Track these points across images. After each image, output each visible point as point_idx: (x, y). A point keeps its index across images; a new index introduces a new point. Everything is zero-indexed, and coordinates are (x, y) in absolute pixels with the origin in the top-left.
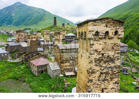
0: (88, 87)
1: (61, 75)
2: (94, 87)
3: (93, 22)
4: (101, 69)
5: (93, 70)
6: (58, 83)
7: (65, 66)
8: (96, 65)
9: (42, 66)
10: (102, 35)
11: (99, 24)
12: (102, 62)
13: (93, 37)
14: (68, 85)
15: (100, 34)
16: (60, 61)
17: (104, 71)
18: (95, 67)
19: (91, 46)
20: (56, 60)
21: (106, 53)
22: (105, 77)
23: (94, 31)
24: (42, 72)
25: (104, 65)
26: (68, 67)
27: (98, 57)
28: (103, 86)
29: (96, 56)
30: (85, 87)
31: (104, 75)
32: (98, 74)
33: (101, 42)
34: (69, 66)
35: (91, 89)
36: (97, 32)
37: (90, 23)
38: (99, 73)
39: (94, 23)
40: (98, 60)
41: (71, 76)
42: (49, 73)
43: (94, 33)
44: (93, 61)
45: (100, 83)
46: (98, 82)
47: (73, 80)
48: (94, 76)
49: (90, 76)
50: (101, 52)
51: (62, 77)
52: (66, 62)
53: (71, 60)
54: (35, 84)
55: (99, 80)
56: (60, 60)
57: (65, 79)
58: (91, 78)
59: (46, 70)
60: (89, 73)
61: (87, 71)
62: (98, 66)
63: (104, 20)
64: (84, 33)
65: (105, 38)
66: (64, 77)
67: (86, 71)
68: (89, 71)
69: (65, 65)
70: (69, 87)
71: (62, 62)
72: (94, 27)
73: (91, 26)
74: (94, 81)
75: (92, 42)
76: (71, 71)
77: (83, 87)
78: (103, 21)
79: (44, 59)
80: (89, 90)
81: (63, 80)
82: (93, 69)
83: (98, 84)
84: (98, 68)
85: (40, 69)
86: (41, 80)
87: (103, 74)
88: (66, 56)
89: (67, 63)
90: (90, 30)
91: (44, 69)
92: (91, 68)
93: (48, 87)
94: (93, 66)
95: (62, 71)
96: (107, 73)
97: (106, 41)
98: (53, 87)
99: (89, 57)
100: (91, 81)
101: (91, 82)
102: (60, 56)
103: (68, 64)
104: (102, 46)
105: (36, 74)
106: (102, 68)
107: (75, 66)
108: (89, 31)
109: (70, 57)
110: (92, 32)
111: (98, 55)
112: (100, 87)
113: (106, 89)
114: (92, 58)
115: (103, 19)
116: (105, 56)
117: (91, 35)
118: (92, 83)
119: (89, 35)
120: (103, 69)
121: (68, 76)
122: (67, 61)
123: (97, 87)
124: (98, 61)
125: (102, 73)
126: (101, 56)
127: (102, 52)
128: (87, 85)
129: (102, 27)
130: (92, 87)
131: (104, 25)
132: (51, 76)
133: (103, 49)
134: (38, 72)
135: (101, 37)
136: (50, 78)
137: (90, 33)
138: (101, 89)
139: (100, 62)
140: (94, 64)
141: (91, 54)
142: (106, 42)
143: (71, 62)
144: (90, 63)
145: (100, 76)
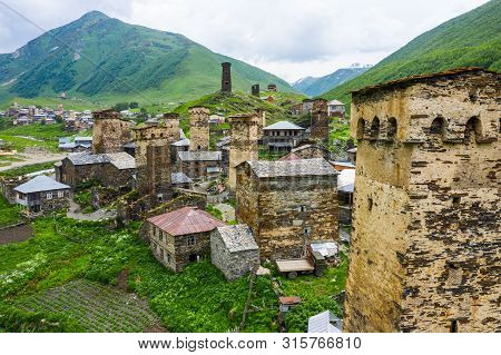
0: (404, 312)
1: (263, 271)
2: (422, 314)
3: (424, 86)
4: (448, 250)
5: (422, 253)
6: (252, 296)
7: (274, 238)
8: (432, 238)
9: (190, 237)
10: (457, 128)
11: (446, 92)
12: (454, 226)
13: (423, 137)
14: (290, 305)
15: (450, 127)
16: (256, 219)
17: (461, 258)
18: (429, 243)
19: (416, 169)
20: (242, 215)
21: (466, 194)
22: (464, 279)
23: (426, 116)
24: (193, 258)
25: (460, 237)
26: (286, 242)
27: (438, 209)
28: (454, 312)
29: (431, 204)
30: (391, 311)
31: (460, 272)
32: (437, 268)
33: (451, 154)
34: (291, 237)
35: (413, 320)
36: (439, 121)
37: (415, 89)
38: (440, 263)
39: (430, 88)
40: (440, 218)
41: (300, 273)
42: (216, 260)
43: (428, 122)
44: (423, 223)
45: (444, 302)
46: (436, 298)
47: (307, 288)
48: (423, 276)
49: (409, 274)
50: (449, 189)
51: (267, 276)
52: (279, 224)
53: (297, 216)
54: (169, 299)
55: (440, 290)
56: (260, 215)
57: (276, 285)
58: (411, 282)
59: (207, 252)
60: (406, 265)
61: (400, 256)
62: (438, 239)
63: (465, 78)
64: (387, 125)
65: (465, 142)
66: (274, 276)
67: (394, 258)
68: (407, 259)
69: (275, 233)
70: (294, 311)
71: (266, 225)
72: (427, 102)
73: (417, 100)
74: (423, 292)
75: (418, 155)
76: (297, 257)
77: (377, 312)
78: (461, 82)
79: (197, 213)
80: (406, 324)
81: (271, 286)
82: (422, 248)
83: (437, 305)
84: (439, 247)
85: (185, 249)
86: (190, 286)
87: (456, 268)
88: (278, 201)
89: (281, 229)
90: (413, 113)
91: (197, 247)
92: (413, 247)
93: (217, 311)
94: (421, 237)
95: (265, 257)
96: (470, 266)
97: (467, 152)
98: (235, 313)
99: (408, 208)
100: (415, 291)
101: (412, 297)
102: (259, 201)
103: (285, 231)
104: (453, 168)
105: (173, 266)
106: (453, 248)
107: (310, 238)
108: (413, 117)
109: (296, 207)
110: (421, 120)
111: (438, 201)
112: (443, 314)
113: (464, 321)
114: (420, 210)
115: (459, 73)
116: (464, 205)
117: (419, 129)
118: (418, 301)
119: (412, 132)
120: (458, 251)
121: (286, 275)
122: (283, 219)
123: (435, 314)
124: (440, 223)
125: (451, 266)
126: (449, 203)
127: (453, 192)
128: (398, 307)
129: (455, 100)
130: (415, 313)
131: (464, 94)
132: (227, 273)
133: (456, 180)
134: (179, 257)
135: (453, 136)
136: (224, 278)
137: (413, 122)
138: (449, 323)
139: (448, 226)
140: (425, 231)
141: (414, 198)
142: (467, 156)
143: (297, 222)
144: (410, 228)
145: (445, 276)
